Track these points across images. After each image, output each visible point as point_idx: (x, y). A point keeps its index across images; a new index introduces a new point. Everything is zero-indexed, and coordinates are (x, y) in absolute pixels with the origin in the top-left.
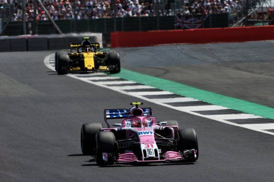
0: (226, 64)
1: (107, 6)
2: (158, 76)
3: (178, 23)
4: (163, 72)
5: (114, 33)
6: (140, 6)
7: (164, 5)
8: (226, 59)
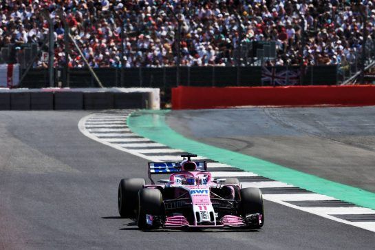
0: (333, 137)
1: (167, 50)
2: (237, 150)
3: (267, 78)
4: (246, 144)
5: (176, 89)
6: (213, 52)
7: (247, 51)
8: (334, 129)
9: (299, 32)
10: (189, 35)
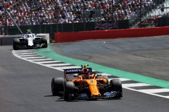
0: (128, 52)
1: (52, 16)
2: (85, 60)
3: (97, 27)
4: (88, 57)
5: (57, 34)
6: (73, 16)
7: (88, 15)
8: (128, 49)
9: (111, 6)
10: (62, 9)
